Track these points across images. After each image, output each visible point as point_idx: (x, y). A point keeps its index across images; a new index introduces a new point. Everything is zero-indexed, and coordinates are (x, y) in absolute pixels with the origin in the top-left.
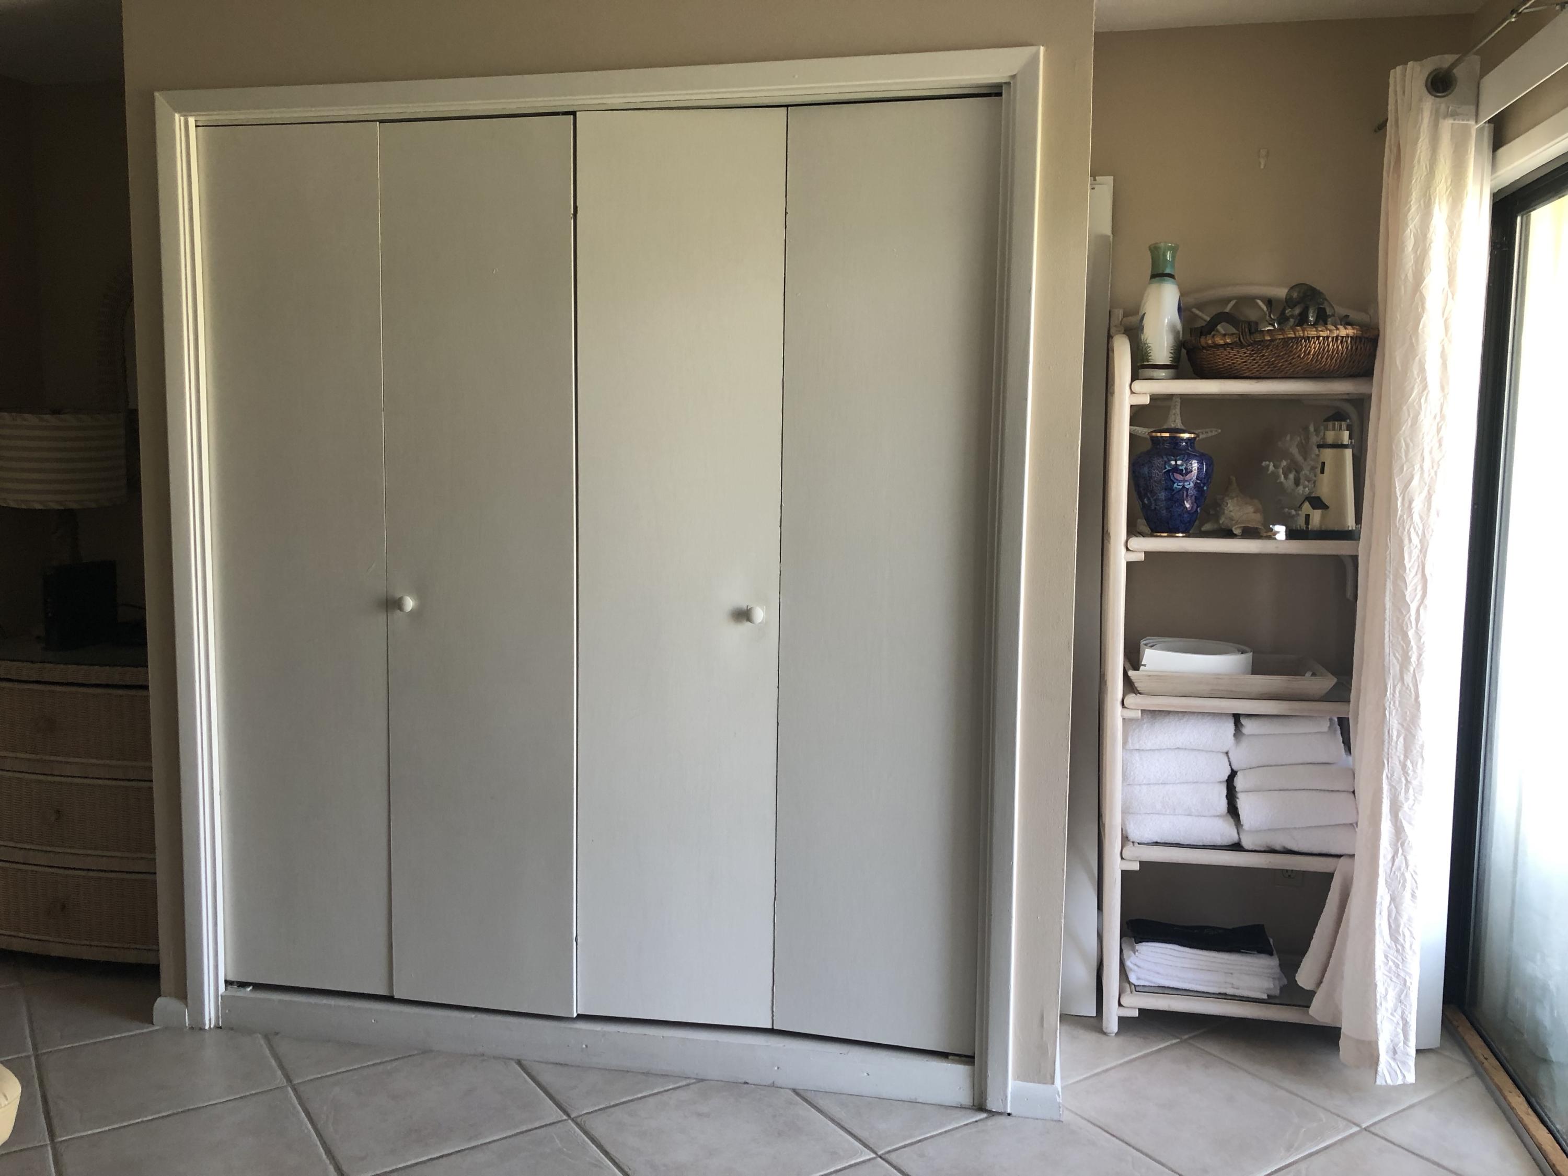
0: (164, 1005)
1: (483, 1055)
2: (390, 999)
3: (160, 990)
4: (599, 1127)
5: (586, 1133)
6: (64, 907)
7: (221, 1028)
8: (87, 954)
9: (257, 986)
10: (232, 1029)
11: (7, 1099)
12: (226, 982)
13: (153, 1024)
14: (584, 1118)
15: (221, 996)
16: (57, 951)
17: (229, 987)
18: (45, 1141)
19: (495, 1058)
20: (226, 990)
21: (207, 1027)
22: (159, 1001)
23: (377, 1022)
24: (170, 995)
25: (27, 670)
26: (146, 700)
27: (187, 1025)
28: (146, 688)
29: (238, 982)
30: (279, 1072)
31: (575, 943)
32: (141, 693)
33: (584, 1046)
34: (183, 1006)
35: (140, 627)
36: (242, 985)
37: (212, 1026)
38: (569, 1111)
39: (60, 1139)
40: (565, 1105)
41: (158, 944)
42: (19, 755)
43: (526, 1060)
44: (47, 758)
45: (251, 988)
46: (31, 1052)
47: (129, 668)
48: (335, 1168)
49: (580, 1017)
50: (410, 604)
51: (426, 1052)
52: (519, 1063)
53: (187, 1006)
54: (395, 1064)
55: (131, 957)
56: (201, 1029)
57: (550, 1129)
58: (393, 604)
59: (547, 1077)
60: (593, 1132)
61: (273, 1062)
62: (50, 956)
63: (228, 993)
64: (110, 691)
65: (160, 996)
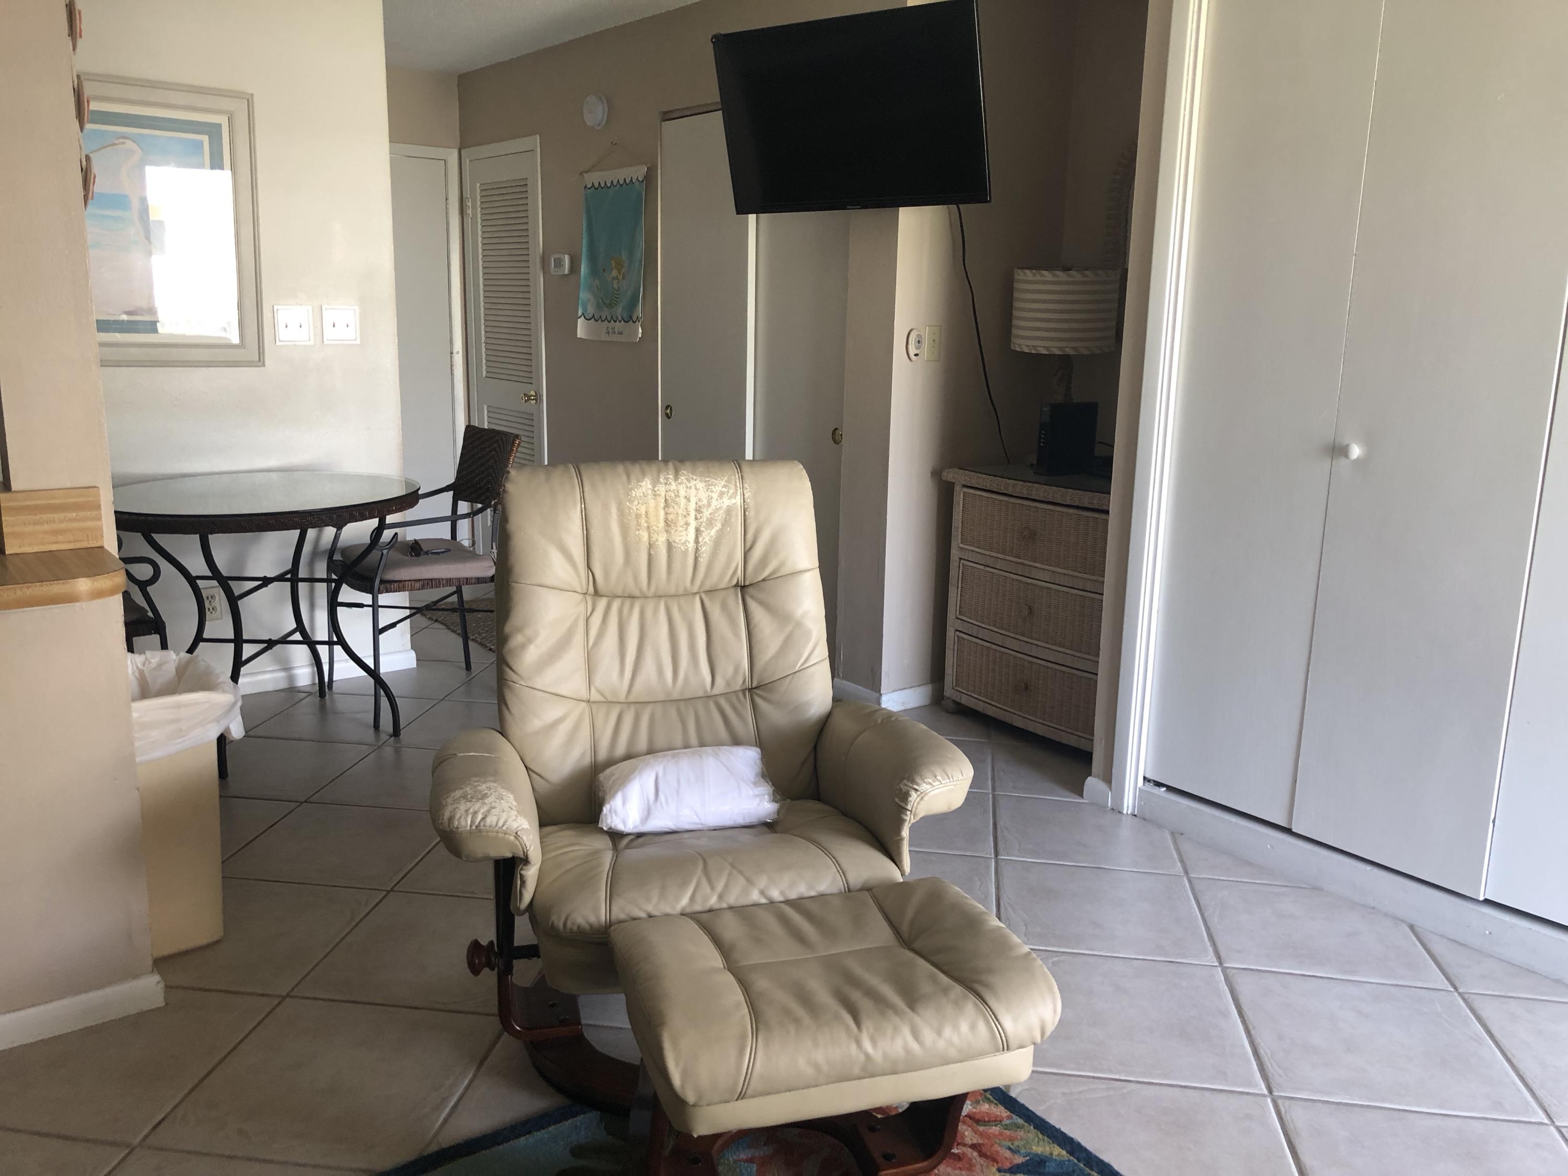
0: (1092, 783)
1: (1374, 908)
2: (1288, 831)
3: (1091, 773)
4: (1487, 1010)
5: (1472, 1010)
6: (1027, 688)
7: (1136, 816)
8: (1040, 730)
9: (1170, 789)
10: (1145, 819)
11: (963, 775)
12: (1145, 778)
13: (1083, 797)
14: (1473, 997)
15: (1139, 789)
16: (1018, 723)
17: (1147, 783)
18: (991, 855)
19: (1386, 915)
20: (1144, 785)
21: (1125, 812)
22: (1089, 778)
23: (1272, 848)
24: (1098, 777)
25: (1020, 488)
26: (1106, 522)
27: (1109, 805)
28: (1107, 512)
29: (1154, 781)
30: (1179, 864)
31: (1491, 825)
32: (1103, 516)
33: (1487, 932)
34: (1108, 789)
35: (1108, 462)
36: (1158, 784)
37: (1129, 812)
38: (1457, 985)
39: (1002, 857)
40: (1453, 978)
41: (1093, 735)
42: (1007, 558)
43: (1419, 927)
44: (1026, 562)
45: (1165, 789)
46: (990, 791)
47: (1096, 494)
48: (1214, 951)
49: (1487, 902)
50: (1356, 451)
51: (1317, 889)
52: (1412, 927)
53: (1111, 790)
54: (1283, 889)
55: (1072, 741)
56: (1120, 812)
57: (1432, 993)
58: (1338, 451)
59: (1439, 947)
60: (1480, 1012)
61: (1175, 856)
62: (1012, 725)
63: (1144, 788)
64: (1080, 512)
65: (1091, 775)
